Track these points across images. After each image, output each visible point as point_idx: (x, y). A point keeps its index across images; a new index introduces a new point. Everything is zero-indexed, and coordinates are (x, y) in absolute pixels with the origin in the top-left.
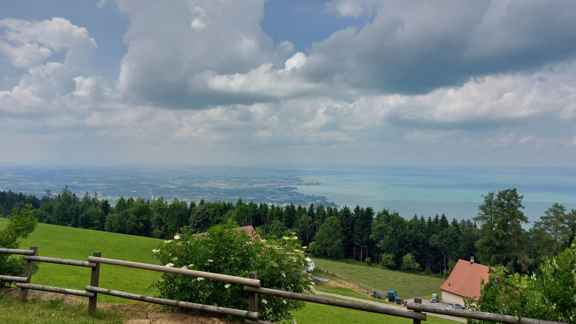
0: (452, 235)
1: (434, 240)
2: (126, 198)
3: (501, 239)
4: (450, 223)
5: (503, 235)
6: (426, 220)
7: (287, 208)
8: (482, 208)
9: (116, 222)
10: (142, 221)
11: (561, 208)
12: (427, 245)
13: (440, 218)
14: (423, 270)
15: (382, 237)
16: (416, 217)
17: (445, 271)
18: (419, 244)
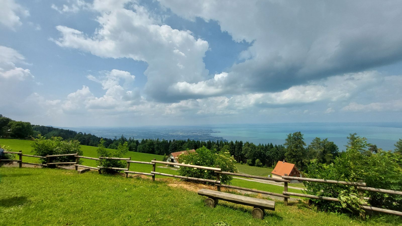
0: (275, 151)
1: (268, 154)
2: (145, 139)
3: (295, 152)
4: (274, 147)
5: (296, 150)
6: (264, 145)
7: (208, 142)
8: (287, 140)
9: (141, 148)
10: (151, 148)
11: (319, 139)
12: (265, 155)
13: (270, 144)
14: (264, 166)
15: (246, 153)
16: (260, 144)
17: (273, 166)
18: (262, 155)
